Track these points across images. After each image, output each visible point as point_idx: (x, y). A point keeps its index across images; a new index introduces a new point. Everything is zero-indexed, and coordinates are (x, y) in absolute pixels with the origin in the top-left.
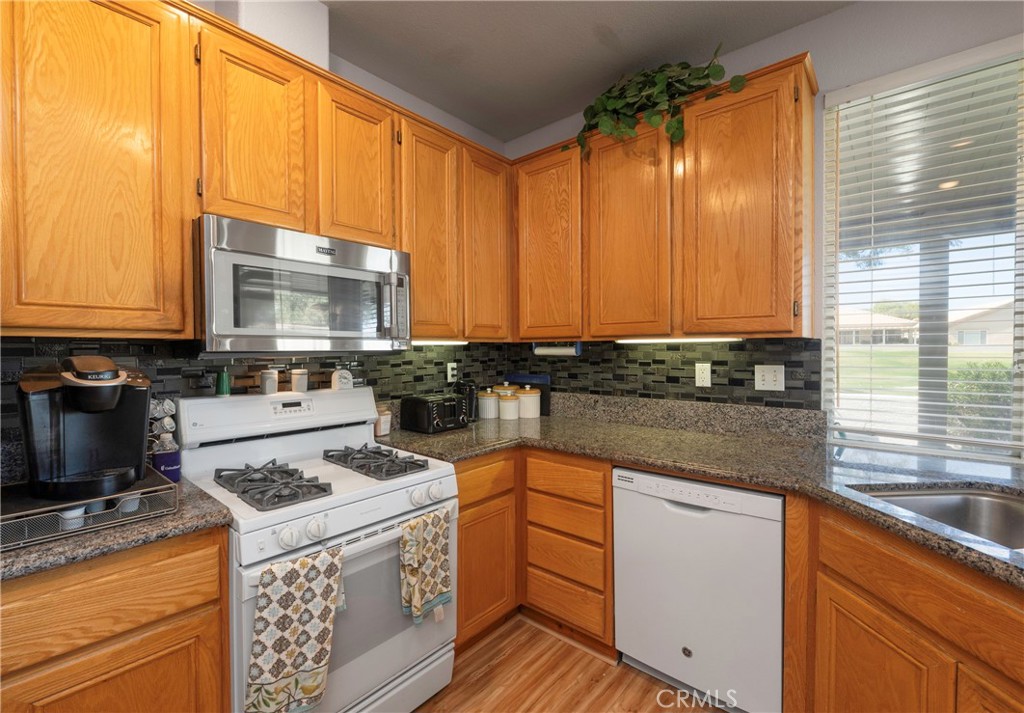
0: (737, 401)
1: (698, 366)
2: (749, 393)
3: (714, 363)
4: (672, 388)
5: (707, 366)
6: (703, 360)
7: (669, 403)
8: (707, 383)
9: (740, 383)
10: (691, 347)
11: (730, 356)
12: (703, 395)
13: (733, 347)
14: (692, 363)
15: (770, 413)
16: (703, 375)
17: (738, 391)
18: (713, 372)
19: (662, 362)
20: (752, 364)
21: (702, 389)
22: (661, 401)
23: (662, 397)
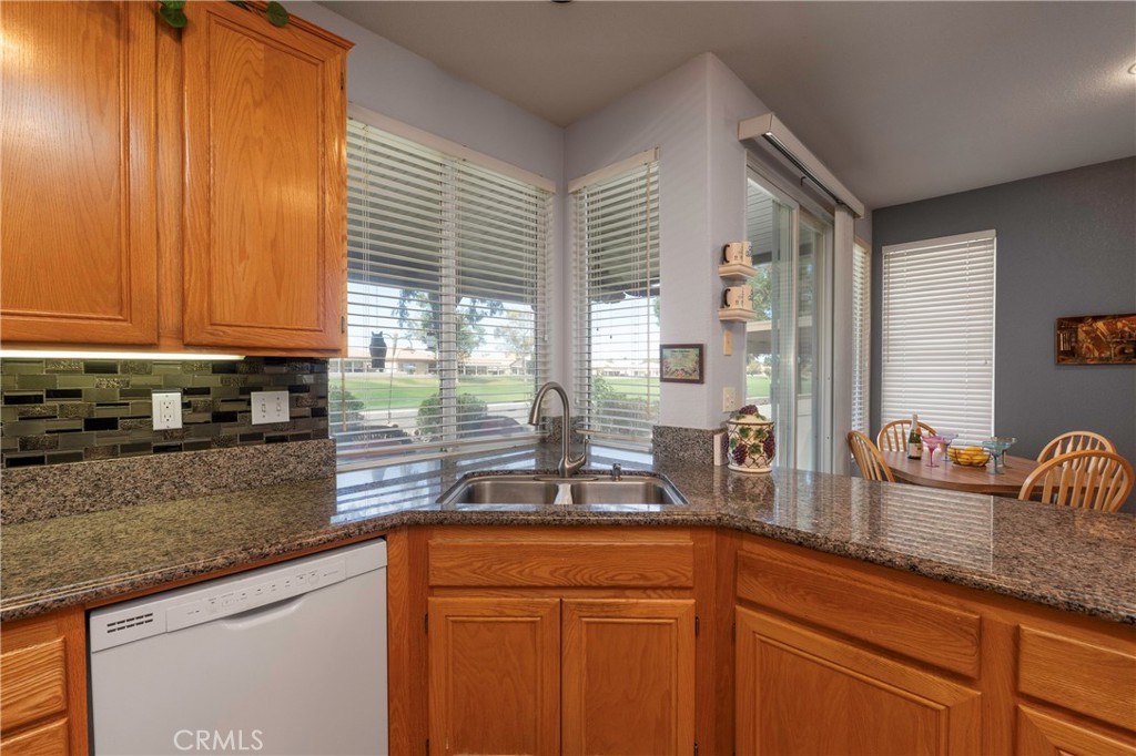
0: (226, 443)
1: (157, 398)
2: (243, 430)
3: (186, 392)
4: (98, 439)
5: (175, 398)
6: (167, 387)
7: (98, 465)
8: (177, 423)
9: (230, 417)
10: (143, 367)
11: (214, 381)
12: (167, 443)
13: (218, 368)
14: (146, 393)
15: (274, 451)
16: (167, 411)
17: (226, 430)
18: (185, 406)
19: (76, 394)
20: (247, 390)
21: (165, 433)
22: (76, 466)
23: (78, 457)
